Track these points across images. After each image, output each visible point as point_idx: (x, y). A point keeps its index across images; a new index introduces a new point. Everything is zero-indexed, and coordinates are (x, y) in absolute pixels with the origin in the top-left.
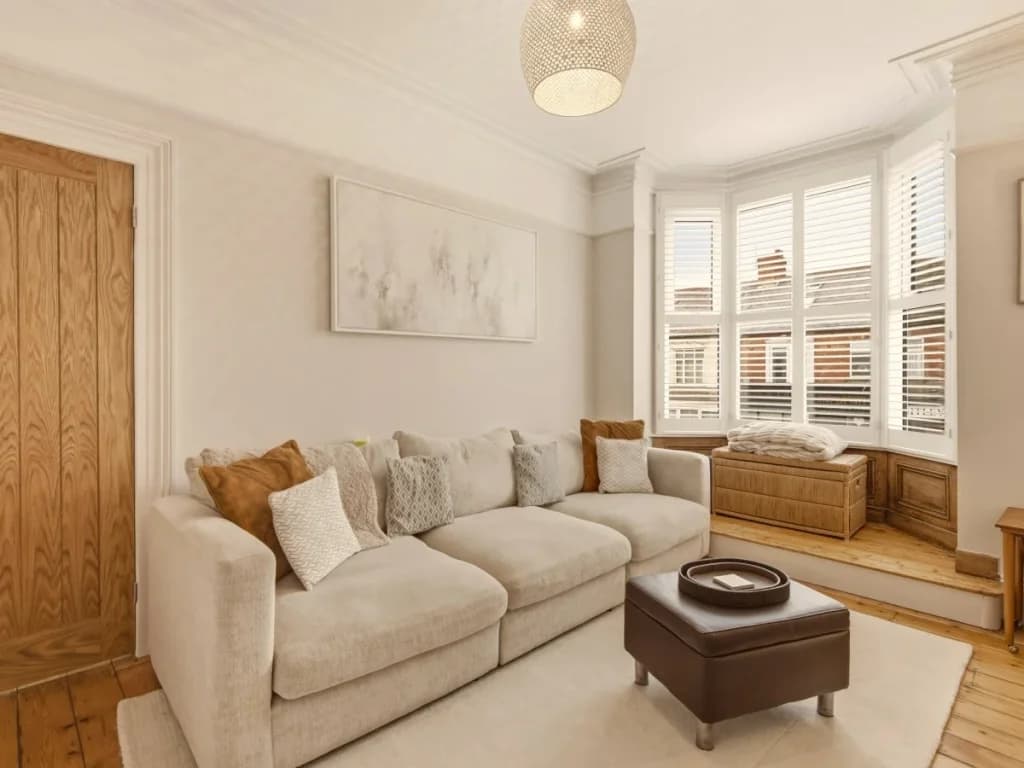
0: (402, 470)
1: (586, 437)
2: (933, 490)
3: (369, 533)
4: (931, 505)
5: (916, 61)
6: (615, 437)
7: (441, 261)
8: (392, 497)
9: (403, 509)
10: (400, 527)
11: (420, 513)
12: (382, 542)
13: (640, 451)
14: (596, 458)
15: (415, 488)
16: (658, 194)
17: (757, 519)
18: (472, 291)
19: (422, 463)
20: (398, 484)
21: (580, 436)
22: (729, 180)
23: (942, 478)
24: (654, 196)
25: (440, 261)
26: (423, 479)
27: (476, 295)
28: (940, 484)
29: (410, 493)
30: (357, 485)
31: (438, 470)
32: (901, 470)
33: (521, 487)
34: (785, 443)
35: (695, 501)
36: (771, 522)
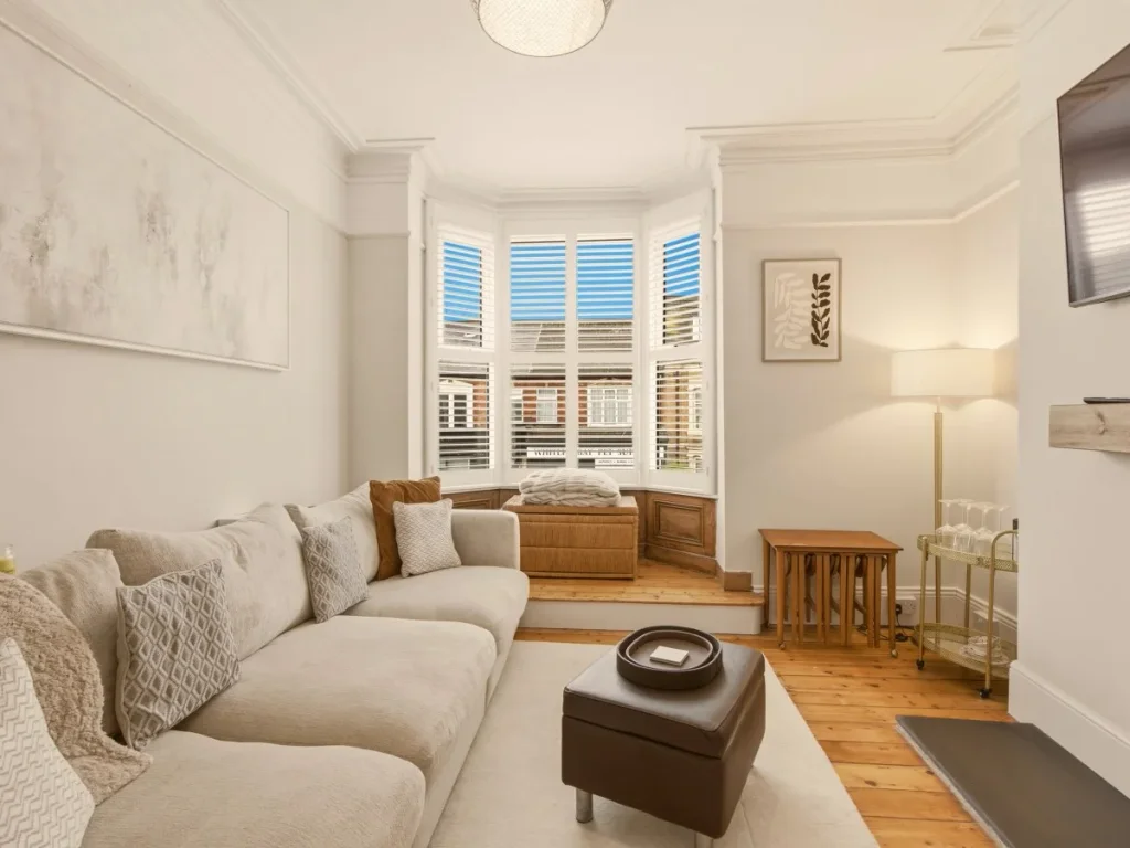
0: (151, 607)
1: (378, 503)
2: (689, 522)
3: (93, 760)
4: (689, 535)
5: (703, 137)
6: (414, 502)
7: (153, 219)
8: (133, 665)
9: (157, 683)
10: (153, 720)
11: (188, 682)
12: (135, 768)
13: (444, 515)
14: (394, 530)
15: (176, 635)
16: (429, 201)
17: (553, 575)
18: (203, 281)
19: (181, 585)
20: (146, 637)
21: (369, 505)
22: (499, 205)
23: (697, 510)
24: (424, 201)
25: (151, 219)
26: (189, 615)
27: (208, 288)
28: (696, 516)
29: (167, 648)
30: (51, 665)
31: (211, 593)
32: (659, 506)
33: (320, 590)
34: (579, 491)
35: (507, 566)
36: (566, 575)
